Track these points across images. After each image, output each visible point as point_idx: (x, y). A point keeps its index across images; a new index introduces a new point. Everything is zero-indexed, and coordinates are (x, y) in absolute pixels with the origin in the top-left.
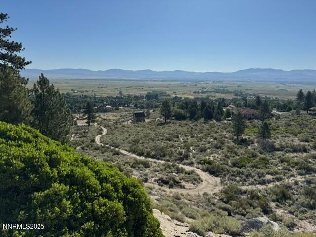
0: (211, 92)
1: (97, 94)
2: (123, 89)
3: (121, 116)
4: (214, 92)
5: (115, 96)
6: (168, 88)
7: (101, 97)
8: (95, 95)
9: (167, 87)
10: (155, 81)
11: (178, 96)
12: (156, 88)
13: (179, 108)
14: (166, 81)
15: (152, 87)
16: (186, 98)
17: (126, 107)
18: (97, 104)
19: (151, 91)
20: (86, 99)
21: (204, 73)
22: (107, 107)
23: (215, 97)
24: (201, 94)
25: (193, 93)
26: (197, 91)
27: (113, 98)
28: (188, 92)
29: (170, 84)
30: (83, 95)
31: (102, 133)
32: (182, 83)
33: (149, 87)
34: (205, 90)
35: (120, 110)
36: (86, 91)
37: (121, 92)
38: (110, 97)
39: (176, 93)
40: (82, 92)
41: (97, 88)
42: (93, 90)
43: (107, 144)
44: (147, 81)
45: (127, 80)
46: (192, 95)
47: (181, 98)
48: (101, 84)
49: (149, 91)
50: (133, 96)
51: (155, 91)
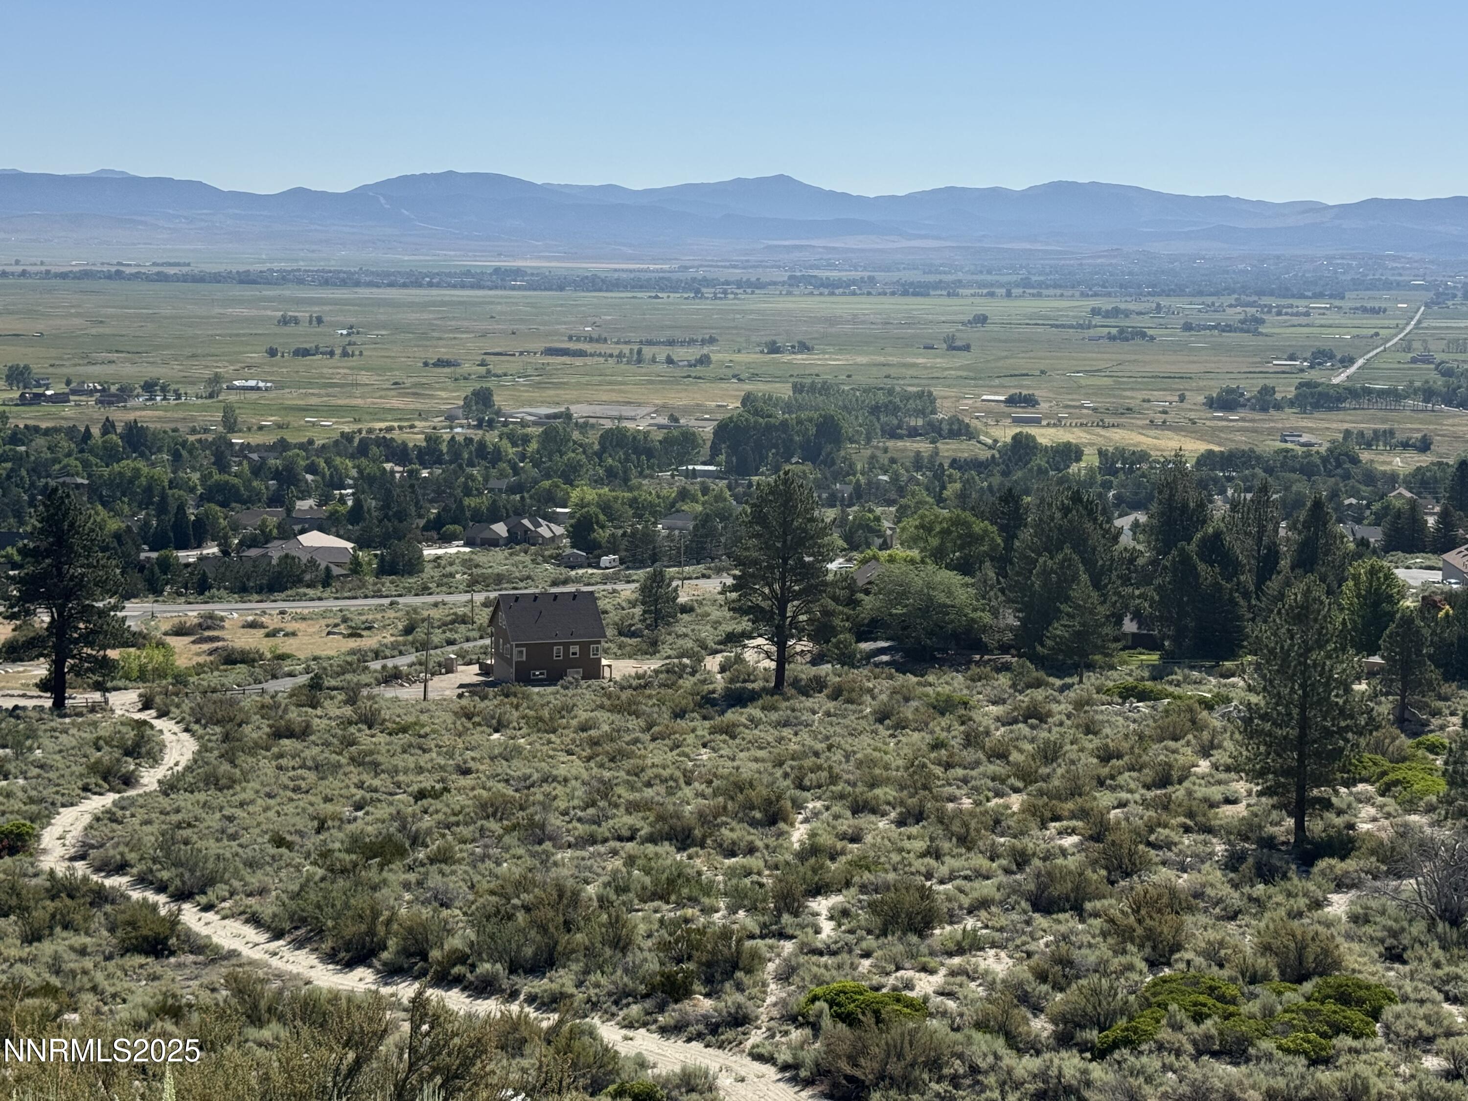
0: (1393, 395)
1: (244, 417)
2: (512, 365)
3: (409, 630)
4: (1429, 394)
5: (416, 439)
6: (962, 359)
7: (282, 445)
8: (230, 424)
9: (953, 346)
10: (831, 287)
11: (1045, 436)
12: (839, 360)
13: (938, 556)
14: (952, 290)
15: (804, 347)
16: (1120, 453)
17: (493, 542)
18: (221, 517)
19: (784, 391)
20: (127, 465)
21: (1345, 210)
22: (313, 539)
23: (1424, 446)
24: (1290, 419)
25: (1212, 404)
26: (1250, 388)
27: (400, 454)
28: (1164, 399)
29: (982, 319)
30: (108, 427)
31: (129, 781)
32: (1105, 304)
33: (774, 349)
34: (1339, 379)
35: (429, 571)
36: (149, 387)
37: (483, 398)
38: (363, 449)
39: (1030, 401)
40: (107, 398)
41: (256, 356)
42: (216, 379)
43: (121, 868)
44: (758, 285)
45: (560, 284)
46: (1191, 429)
47: (1071, 453)
48: (302, 314)
49: (759, 388)
50: (593, 439)
51: (825, 389)
